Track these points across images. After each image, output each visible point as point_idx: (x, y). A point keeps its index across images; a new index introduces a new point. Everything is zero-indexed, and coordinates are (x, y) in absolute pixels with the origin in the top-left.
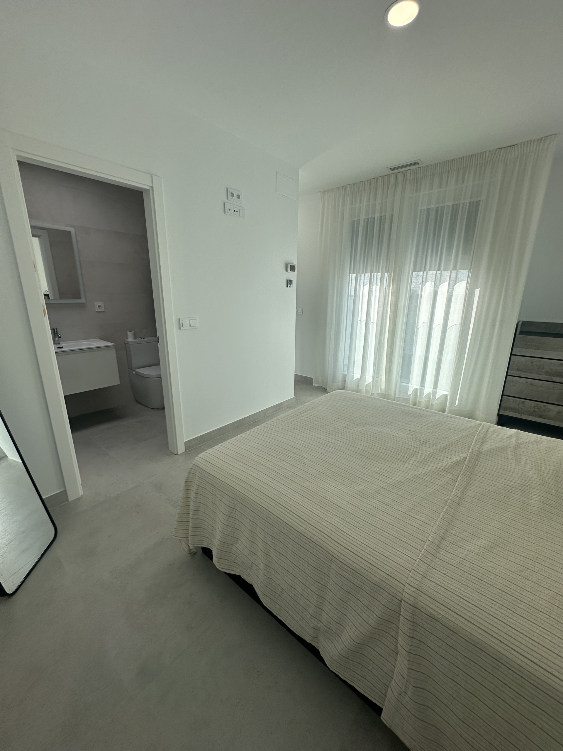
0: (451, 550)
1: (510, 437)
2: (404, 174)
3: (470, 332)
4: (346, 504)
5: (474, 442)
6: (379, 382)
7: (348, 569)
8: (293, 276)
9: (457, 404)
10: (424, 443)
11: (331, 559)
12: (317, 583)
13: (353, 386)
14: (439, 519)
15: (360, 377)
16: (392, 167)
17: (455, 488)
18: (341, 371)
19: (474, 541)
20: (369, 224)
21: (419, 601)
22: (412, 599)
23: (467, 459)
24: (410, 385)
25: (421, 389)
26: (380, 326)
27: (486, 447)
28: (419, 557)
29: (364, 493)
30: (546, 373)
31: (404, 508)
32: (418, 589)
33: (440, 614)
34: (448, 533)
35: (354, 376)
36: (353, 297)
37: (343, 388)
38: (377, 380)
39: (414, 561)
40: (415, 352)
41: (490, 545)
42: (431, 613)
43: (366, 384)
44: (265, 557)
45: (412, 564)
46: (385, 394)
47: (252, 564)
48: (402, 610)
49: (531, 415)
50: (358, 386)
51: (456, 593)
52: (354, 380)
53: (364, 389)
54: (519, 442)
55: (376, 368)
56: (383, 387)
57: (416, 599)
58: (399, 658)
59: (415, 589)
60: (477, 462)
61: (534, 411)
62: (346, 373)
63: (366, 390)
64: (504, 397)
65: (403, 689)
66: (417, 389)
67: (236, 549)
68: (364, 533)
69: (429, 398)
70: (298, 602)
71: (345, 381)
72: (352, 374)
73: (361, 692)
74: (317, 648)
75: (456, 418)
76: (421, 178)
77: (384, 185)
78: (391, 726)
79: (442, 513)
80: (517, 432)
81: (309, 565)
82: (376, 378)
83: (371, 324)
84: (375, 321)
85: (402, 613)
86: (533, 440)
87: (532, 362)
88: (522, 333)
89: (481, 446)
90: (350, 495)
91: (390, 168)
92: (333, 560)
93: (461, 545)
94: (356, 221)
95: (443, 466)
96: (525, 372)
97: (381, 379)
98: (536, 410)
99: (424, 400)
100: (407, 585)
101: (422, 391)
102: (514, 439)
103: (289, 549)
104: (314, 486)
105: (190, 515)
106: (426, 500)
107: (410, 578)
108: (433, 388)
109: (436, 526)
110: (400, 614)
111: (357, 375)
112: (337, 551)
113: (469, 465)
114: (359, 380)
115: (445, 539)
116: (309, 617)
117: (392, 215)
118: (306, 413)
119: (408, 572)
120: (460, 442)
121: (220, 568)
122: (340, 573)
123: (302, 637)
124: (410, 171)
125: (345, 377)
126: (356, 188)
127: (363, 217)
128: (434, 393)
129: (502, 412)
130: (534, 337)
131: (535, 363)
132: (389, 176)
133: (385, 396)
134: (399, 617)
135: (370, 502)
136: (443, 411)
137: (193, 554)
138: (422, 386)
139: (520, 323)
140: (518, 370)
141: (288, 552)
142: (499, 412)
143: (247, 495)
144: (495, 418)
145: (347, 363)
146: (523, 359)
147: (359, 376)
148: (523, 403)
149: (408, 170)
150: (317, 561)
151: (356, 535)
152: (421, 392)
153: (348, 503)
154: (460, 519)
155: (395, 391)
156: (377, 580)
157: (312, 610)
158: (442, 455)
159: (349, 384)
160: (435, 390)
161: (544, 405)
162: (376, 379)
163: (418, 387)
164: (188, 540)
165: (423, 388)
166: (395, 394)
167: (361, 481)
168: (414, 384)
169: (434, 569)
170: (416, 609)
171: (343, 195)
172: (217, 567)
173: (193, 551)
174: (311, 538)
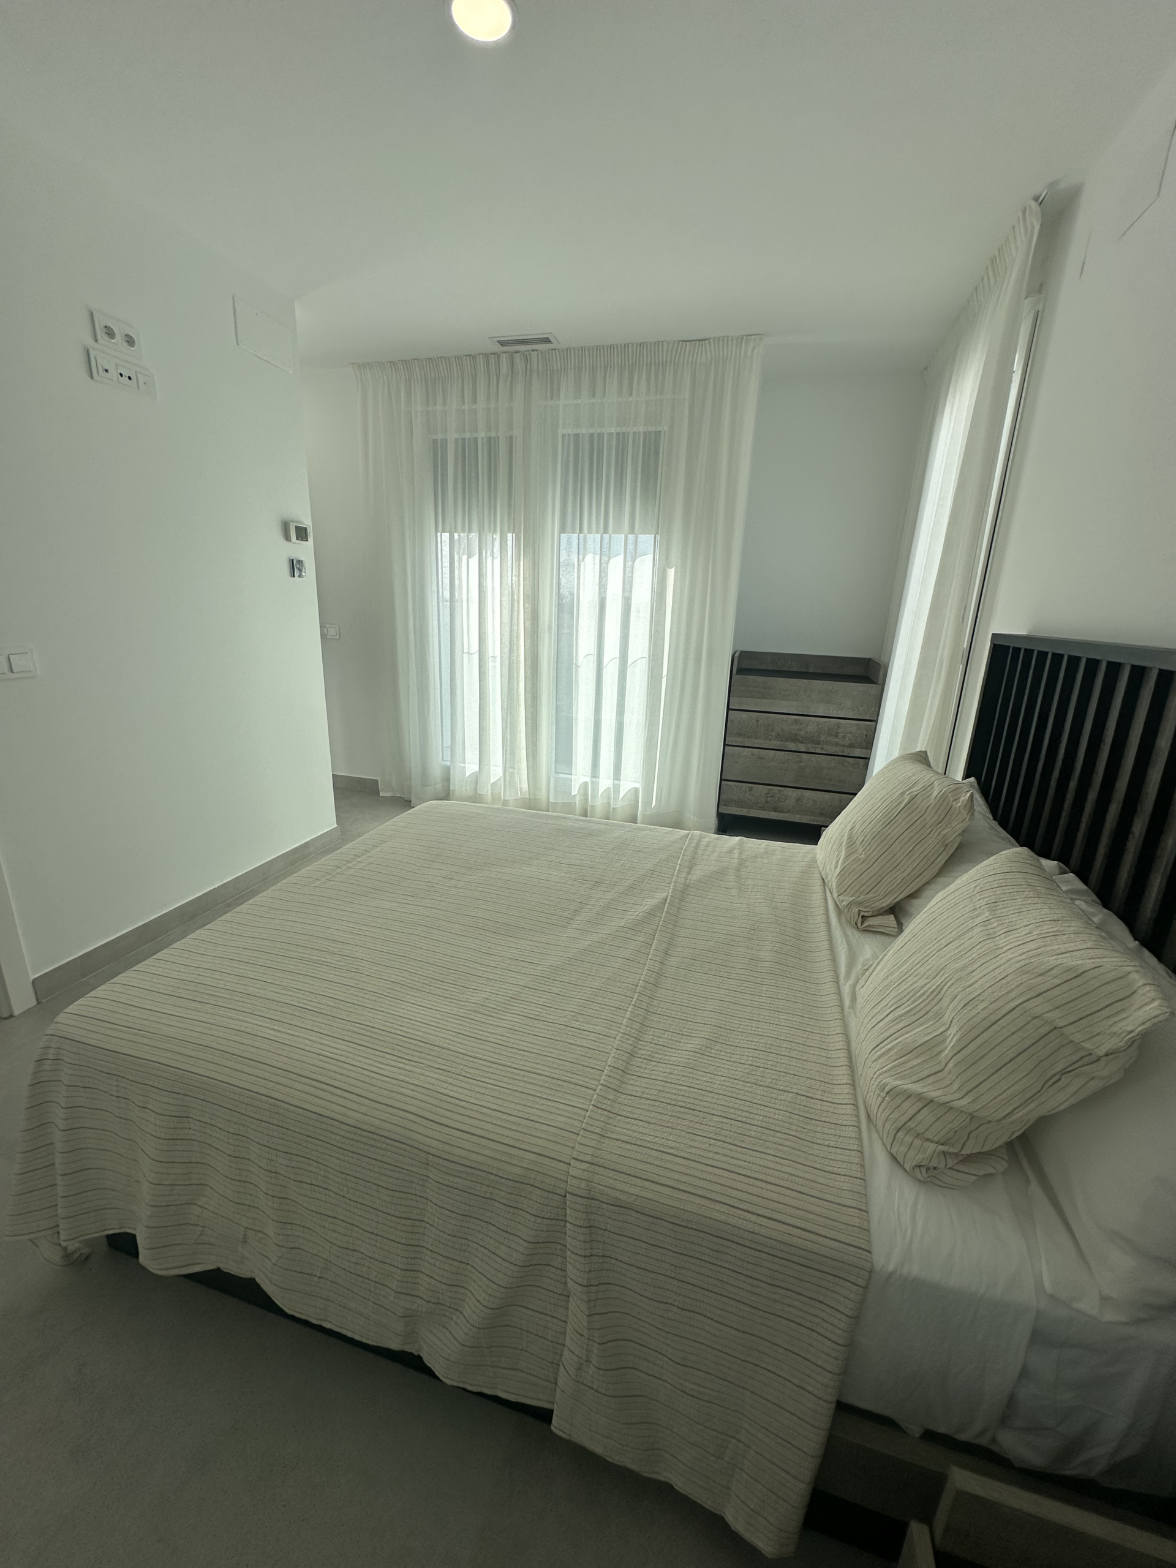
0: (646, 1071)
1: (730, 851)
2: (527, 360)
3: (665, 673)
4: (451, 1038)
5: (677, 868)
6: (516, 776)
7: (462, 1168)
8: (305, 551)
9: (654, 804)
10: (597, 883)
11: (424, 1161)
12: (403, 1221)
13: (466, 790)
14: (625, 1020)
15: (478, 770)
16: (502, 339)
17: (649, 957)
18: (438, 760)
19: (682, 1044)
20: (467, 450)
21: (596, 1183)
22: (583, 1184)
23: (668, 902)
24: (573, 777)
25: (593, 783)
26: (507, 663)
27: (698, 873)
28: (592, 1103)
29: (488, 1005)
30: (778, 737)
31: (565, 1017)
32: (592, 1164)
33: (632, 1194)
34: (640, 1043)
35: (467, 769)
36: (449, 603)
37: (446, 795)
38: (512, 773)
39: (583, 1113)
40: (577, 711)
41: (705, 1044)
42: (617, 1198)
43: (492, 781)
44: (275, 1206)
45: (581, 1119)
46: (530, 799)
47: (246, 1231)
48: (568, 1211)
49: (763, 808)
50: (476, 789)
51: (655, 1148)
52: (467, 776)
53: (489, 793)
54: (744, 857)
55: (508, 748)
56: (525, 786)
57: (591, 1182)
58: (573, 1303)
59: (588, 1165)
60: (683, 903)
61: (767, 802)
62: (449, 763)
63: (492, 793)
64: (723, 782)
65: (584, 1357)
66: (586, 783)
67: (200, 1210)
68: (490, 1086)
69: (609, 798)
70: (364, 1275)
71: (447, 779)
72: (463, 765)
73: (512, 1398)
74: (416, 1354)
75: (650, 829)
76: (558, 370)
77: (489, 373)
78: (570, 1435)
79: (629, 1009)
80: (740, 844)
81: (381, 1189)
82: (510, 768)
83: (490, 659)
84: (498, 653)
85: (568, 1219)
86: (762, 850)
87: (757, 721)
88: (741, 671)
89: (689, 873)
90: (458, 1018)
91: (499, 339)
92: (429, 1163)
93: (660, 1059)
94: (439, 442)
95: (630, 921)
96: (748, 737)
97: (519, 770)
98: (769, 799)
99: (599, 802)
100: (573, 1162)
101: (595, 785)
102: (736, 854)
103: (331, 1170)
104: (379, 1017)
105: (57, 1165)
106: (602, 992)
107: (577, 1147)
108: (614, 779)
109: (621, 1035)
110: (566, 1221)
111: (471, 767)
112: (437, 1140)
113: (671, 911)
114: (477, 778)
115: (635, 1055)
116: (392, 1299)
117: (511, 437)
118: (359, 860)
119: (574, 1136)
120: (655, 873)
121: (161, 1270)
122: (446, 1182)
123: (381, 1345)
124: (536, 353)
125: (447, 772)
126: (432, 371)
127: (452, 436)
128: (617, 788)
129: (723, 810)
130: (757, 678)
131: (761, 721)
132: (497, 355)
133: (530, 804)
134: (565, 1226)
135: (501, 1021)
136: (634, 820)
137: (75, 1262)
138: (594, 777)
139: (737, 655)
140: (739, 735)
141: (331, 1177)
142: (718, 811)
143: (213, 1075)
144: (713, 821)
145: (450, 743)
146: (745, 716)
147: (476, 768)
148: (751, 789)
149: (533, 351)
150: (397, 1175)
151: (473, 1094)
152: (593, 789)
153: (455, 1034)
154: (658, 1012)
155: (548, 791)
156: (517, 1171)
157: (398, 1280)
158: (628, 901)
159: (456, 786)
160: (616, 782)
161: (779, 790)
162: (511, 770)
163: (588, 779)
164: (58, 1233)
165: (597, 780)
166: (548, 797)
167: (481, 982)
168: (580, 773)
169: (618, 1115)
170: (593, 1201)
171: (406, 379)
172: (151, 1270)
173: (81, 1254)
174: (378, 1131)
